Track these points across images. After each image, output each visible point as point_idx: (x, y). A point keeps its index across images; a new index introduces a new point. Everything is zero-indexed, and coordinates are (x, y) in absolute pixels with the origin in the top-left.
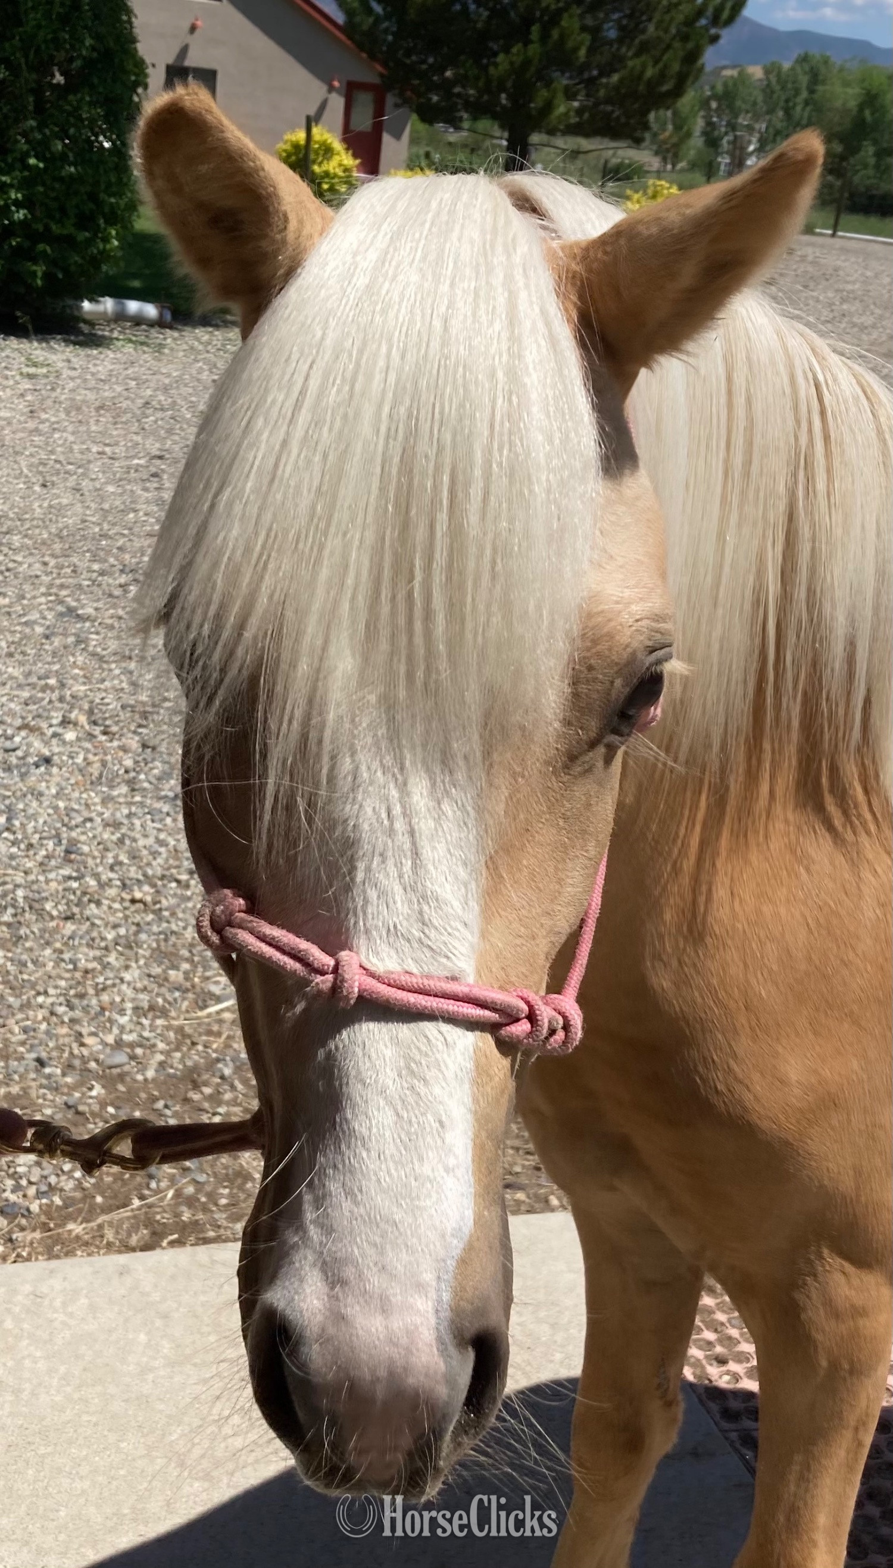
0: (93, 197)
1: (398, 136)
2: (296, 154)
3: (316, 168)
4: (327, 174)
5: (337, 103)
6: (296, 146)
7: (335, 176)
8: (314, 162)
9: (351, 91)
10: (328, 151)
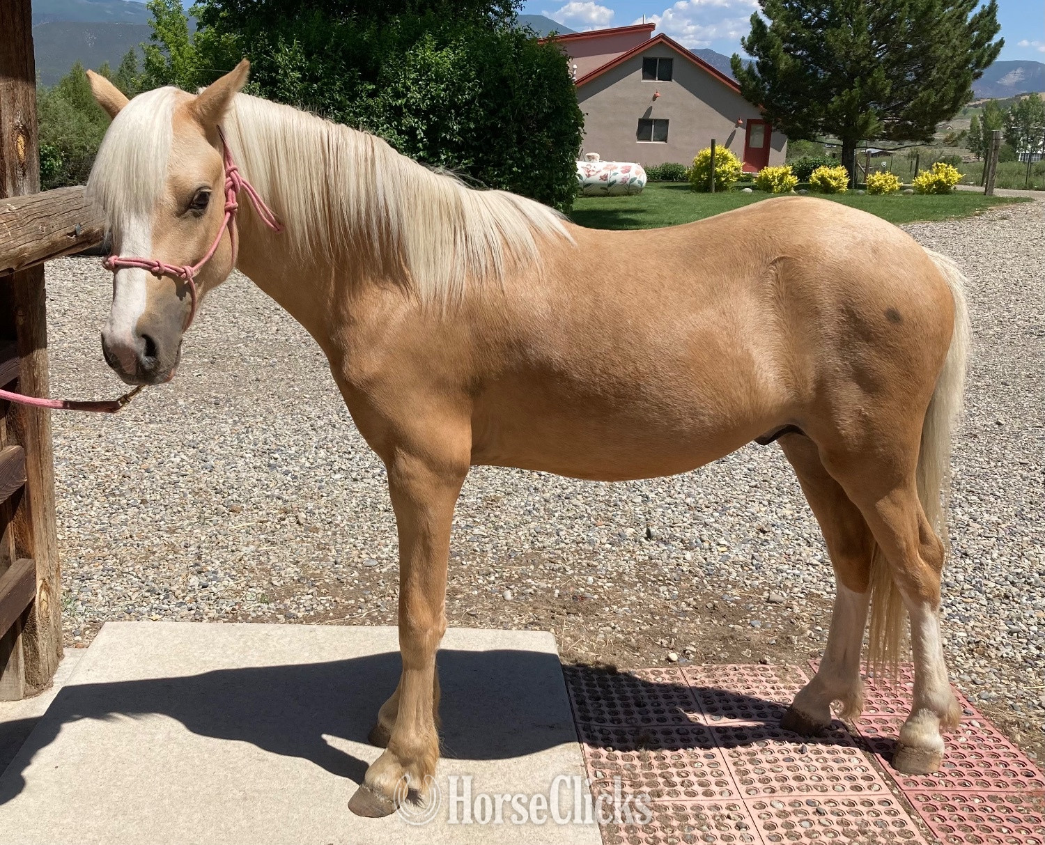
0: (549, 186)
1: (779, 150)
2: (705, 162)
3: (718, 169)
4: (724, 172)
5: (741, 133)
6: (706, 157)
7: (729, 172)
8: (716, 166)
9: (749, 126)
10: (725, 159)
